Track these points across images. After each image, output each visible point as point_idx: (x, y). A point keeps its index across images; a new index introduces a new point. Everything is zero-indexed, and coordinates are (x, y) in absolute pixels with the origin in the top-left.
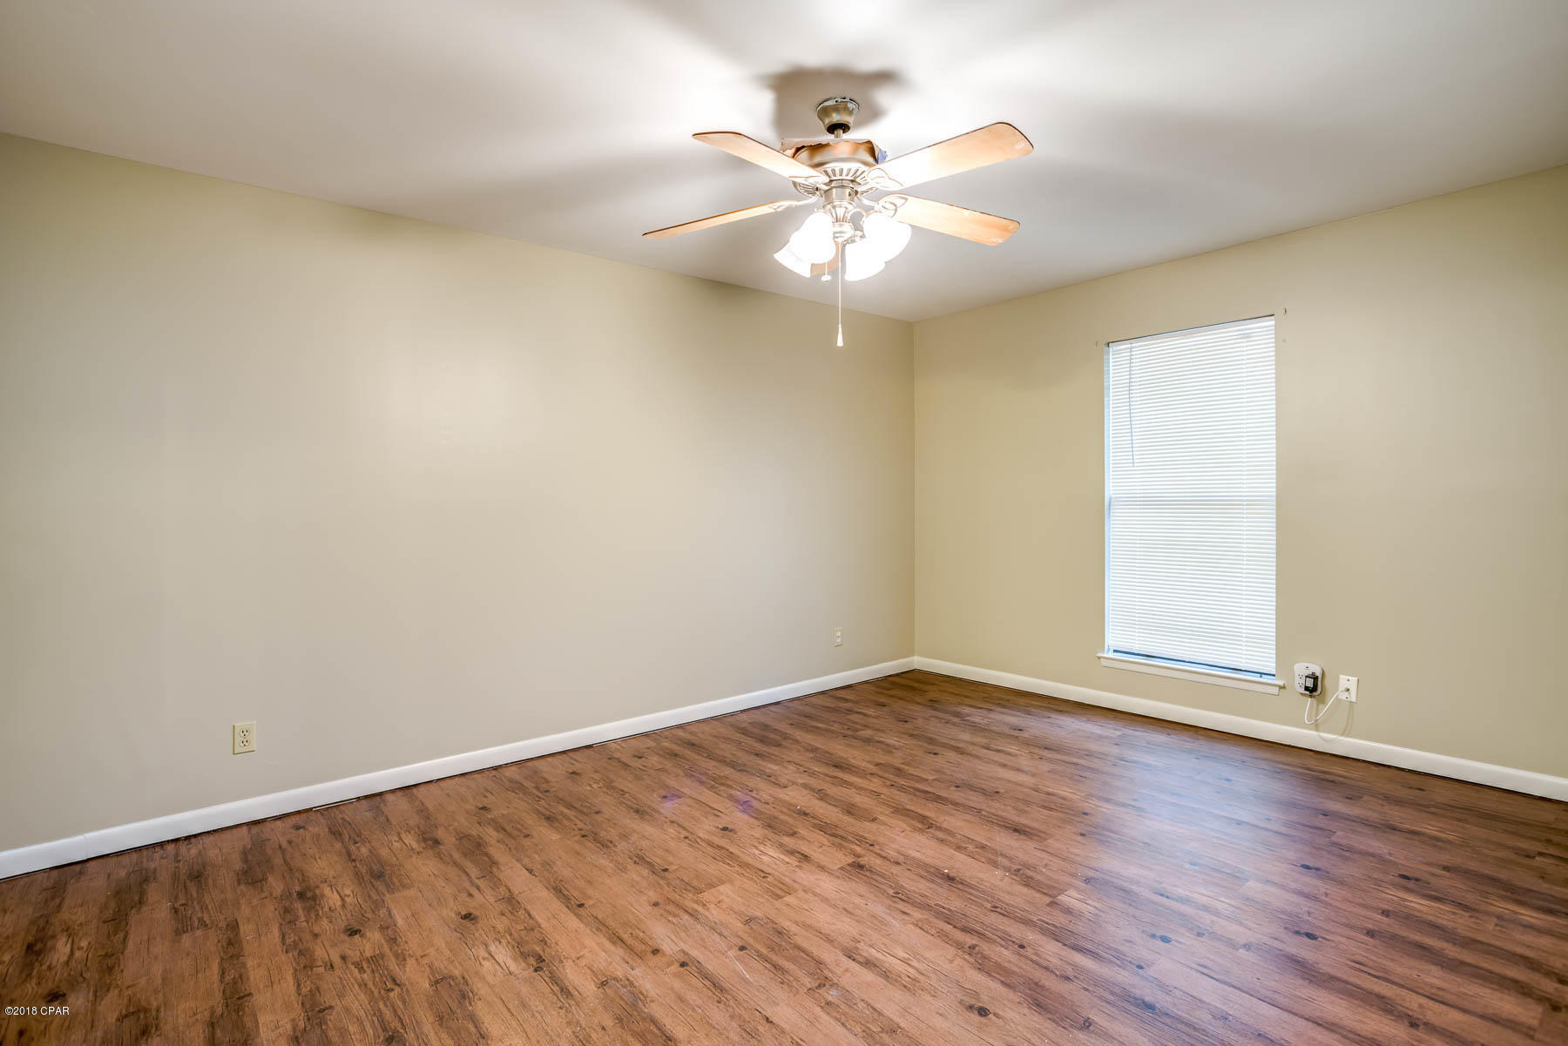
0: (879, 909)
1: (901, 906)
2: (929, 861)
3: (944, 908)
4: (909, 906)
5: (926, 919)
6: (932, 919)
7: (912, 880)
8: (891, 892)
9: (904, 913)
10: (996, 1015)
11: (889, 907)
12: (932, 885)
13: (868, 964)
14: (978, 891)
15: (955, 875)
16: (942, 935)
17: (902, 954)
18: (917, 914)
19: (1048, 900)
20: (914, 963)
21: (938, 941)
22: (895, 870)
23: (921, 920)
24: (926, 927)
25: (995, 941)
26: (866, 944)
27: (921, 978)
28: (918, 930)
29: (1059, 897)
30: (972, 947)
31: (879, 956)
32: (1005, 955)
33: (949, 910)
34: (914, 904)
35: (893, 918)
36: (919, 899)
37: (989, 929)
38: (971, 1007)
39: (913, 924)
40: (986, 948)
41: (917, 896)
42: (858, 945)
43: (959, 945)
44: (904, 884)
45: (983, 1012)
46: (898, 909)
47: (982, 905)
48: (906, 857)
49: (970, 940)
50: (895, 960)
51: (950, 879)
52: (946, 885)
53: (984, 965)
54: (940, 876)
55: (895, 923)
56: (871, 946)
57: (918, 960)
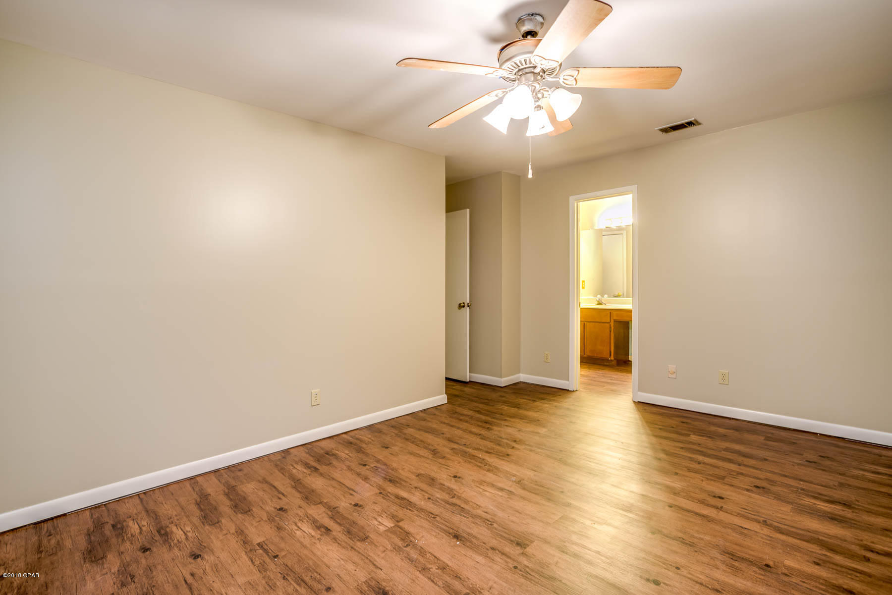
0: (500, 514)
1: (488, 517)
2: (470, 553)
3: (464, 516)
4: (484, 517)
5: (474, 509)
6: (471, 510)
7: (482, 534)
8: (495, 525)
9: (486, 513)
10: (450, 476)
11: (495, 515)
12: (469, 530)
13: (502, 489)
14: (441, 528)
15: (453, 540)
16: (466, 502)
17: (487, 494)
18: (479, 512)
19: (401, 524)
20: (481, 490)
21: (469, 499)
22: (494, 543)
23: (477, 509)
24: (475, 505)
25: (442, 500)
26: (505, 497)
27: (478, 485)
28: (478, 504)
29: (393, 525)
30: (453, 497)
31: (497, 492)
32: (439, 495)
33: (461, 515)
34: (480, 517)
35: (492, 510)
36: (478, 521)
37: (442, 505)
38: (459, 478)
39: (482, 507)
40: (446, 497)
41: (479, 523)
42: (508, 496)
43: (459, 498)
44: (487, 531)
45: (455, 477)
46: (490, 515)
47: (441, 519)
48: (487, 556)
49: (455, 501)
50: (489, 491)
51: (457, 537)
52: (460, 531)
53: (451, 492)
54: (463, 539)
55: (491, 507)
56: (502, 496)
57: (479, 491)
